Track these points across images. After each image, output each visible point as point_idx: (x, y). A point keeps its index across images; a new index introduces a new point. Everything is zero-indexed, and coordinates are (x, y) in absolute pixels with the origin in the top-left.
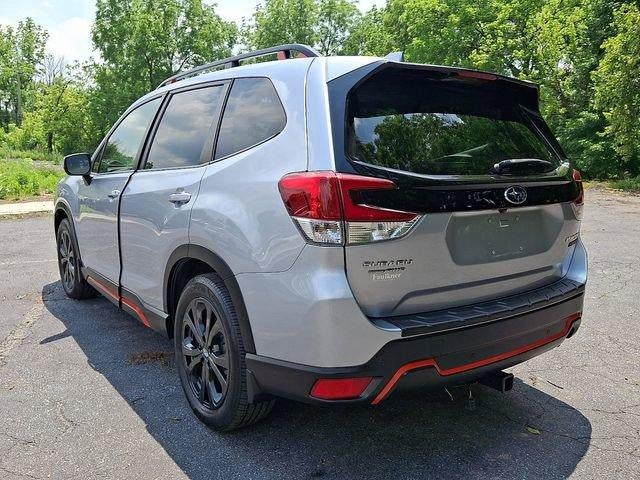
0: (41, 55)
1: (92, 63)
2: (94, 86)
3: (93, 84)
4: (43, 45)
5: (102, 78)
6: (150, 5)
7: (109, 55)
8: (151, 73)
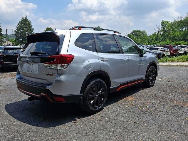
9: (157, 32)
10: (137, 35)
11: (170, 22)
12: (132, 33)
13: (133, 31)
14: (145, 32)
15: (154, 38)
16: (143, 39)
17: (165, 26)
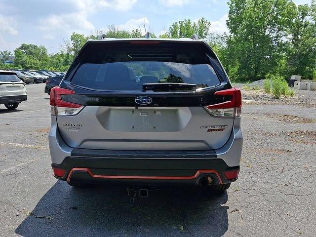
0: (206, 34)
1: (225, 35)
2: (225, 46)
3: (225, 45)
4: (208, 29)
5: (229, 42)
6: (256, 4)
7: (233, 30)
8: (254, 37)
9: (65, 51)
10: (31, 53)
11: (85, 36)
12: (21, 48)
13: (23, 45)
14: (44, 49)
15: (62, 60)
16: (44, 62)
17: (78, 42)
